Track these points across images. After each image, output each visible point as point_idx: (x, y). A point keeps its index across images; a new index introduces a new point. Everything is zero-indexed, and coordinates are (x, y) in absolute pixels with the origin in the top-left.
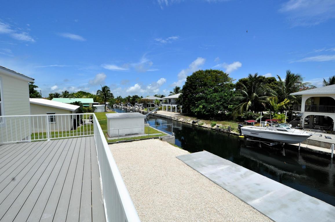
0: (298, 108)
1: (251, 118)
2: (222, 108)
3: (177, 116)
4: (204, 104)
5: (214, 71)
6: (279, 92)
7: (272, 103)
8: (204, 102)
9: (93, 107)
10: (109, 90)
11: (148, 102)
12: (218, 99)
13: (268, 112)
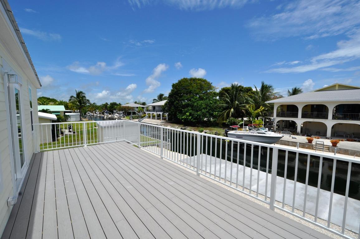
0: (271, 114)
1: (234, 124)
2: (208, 115)
3: (163, 123)
4: (191, 111)
5: (199, 80)
6: (255, 100)
7: (251, 110)
8: (191, 110)
9: (65, 116)
10: (84, 97)
11: (129, 110)
12: (204, 106)
13: (248, 118)
